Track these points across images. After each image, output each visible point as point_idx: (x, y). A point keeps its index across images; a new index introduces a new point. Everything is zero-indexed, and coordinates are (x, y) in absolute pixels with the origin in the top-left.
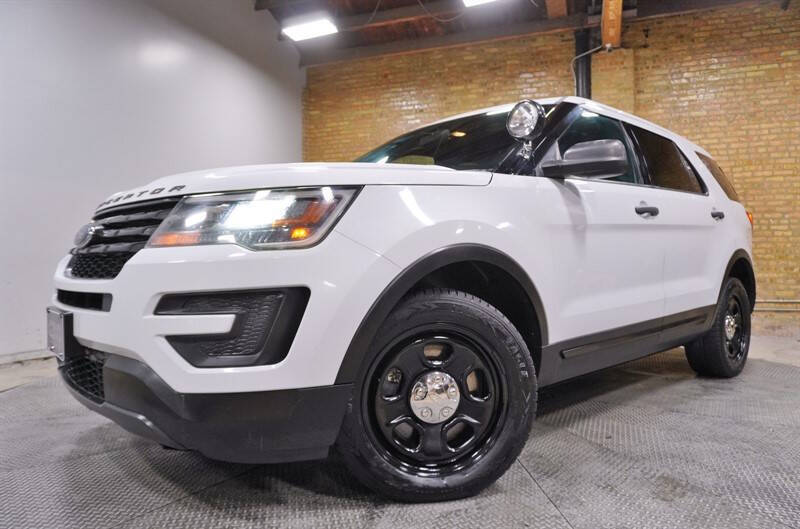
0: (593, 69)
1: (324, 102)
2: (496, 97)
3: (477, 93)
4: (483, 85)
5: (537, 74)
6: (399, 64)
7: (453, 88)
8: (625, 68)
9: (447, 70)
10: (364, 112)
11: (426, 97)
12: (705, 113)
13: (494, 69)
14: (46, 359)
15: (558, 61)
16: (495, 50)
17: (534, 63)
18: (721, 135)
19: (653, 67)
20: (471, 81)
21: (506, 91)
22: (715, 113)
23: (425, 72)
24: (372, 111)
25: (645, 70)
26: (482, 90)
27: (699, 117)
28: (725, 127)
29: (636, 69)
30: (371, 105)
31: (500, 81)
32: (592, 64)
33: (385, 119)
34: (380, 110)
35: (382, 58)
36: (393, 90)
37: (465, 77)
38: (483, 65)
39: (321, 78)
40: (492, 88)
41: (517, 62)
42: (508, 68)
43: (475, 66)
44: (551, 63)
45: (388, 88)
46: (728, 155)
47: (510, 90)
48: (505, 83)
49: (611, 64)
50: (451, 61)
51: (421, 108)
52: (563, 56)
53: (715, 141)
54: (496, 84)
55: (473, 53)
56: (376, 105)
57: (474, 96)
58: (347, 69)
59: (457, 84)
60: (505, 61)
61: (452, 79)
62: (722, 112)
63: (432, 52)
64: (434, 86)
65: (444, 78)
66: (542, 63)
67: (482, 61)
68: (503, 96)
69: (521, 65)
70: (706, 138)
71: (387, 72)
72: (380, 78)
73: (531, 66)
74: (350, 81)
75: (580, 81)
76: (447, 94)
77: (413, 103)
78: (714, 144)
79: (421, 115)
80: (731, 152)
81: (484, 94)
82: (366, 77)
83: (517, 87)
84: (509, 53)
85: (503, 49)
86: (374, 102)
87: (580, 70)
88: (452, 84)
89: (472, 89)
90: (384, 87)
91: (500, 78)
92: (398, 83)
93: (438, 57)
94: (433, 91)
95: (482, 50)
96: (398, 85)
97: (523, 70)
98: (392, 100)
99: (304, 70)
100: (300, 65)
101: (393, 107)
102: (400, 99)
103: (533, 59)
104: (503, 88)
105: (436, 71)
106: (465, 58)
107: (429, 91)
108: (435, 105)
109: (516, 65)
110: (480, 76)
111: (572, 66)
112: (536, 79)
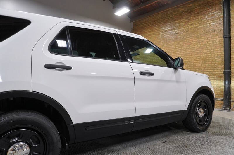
0: (231, 4)
1: (138, 32)
2: (191, 22)
4: (186, 19)
5: (207, 11)
6: (159, 16)
7: (176, 22)
9: (174, 16)
10: (149, 34)
11: (167, 26)
13: (191, 12)
15: (216, 4)
16: (191, 5)
17: (206, 7)
20: (182, 18)
21: (195, 19)
23: (167, 18)
24: (151, 33)
26: (186, 21)
30: (150, 31)
31: (193, 16)
32: (231, 2)
33: (155, 35)
34: (153, 33)
35: (153, 16)
36: (157, 25)
37: (180, 17)
38: (187, 12)
39: (137, 25)
40: (190, 19)
41: (200, 8)
42: (196, 10)
43: (184, 12)
44: (213, 5)
45: (155, 25)
47: (197, 19)
48: (195, 16)
50: (175, 12)
51: (165, 30)
52: (218, 2)
54: (191, 17)
55: (183, 8)
56: (152, 31)
57: (184, 23)
58: (143, 21)
59: (177, 20)
60: (195, 8)
61: (176, 18)
63: (168, 11)
64: (170, 22)
65: (173, 18)
66: (209, 6)
67: (185, 10)
68: (194, 21)
69: (201, 9)
71: (155, 20)
72: (153, 22)
73: (205, 8)
74: (145, 25)
75: (225, 10)
76: (174, 24)
77: (163, 29)
79: (166, 32)
81: (187, 22)
82: (149, 22)
83: (200, 17)
84: (196, 5)
85: (194, 4)
86: (151, 30)
87: (225, 5)
88: (176, 20)
89: (183, 21)
90: (154, 25)
91: (193, 15)
92: (158, 23)
93: (171, 12)
94: (170, 23)
95: (186, 6)
96: (159, 23)
97: (202, 10)
98: (157, 29)
99: (132, 23)
100: (130, 22)
101: (157, 31)
102: (159, 28)
103: (206, 5)
104: (194, 19)
105: (170, 17)
106: (180, 10)
107: (168, 24)
108: (170, 28)
109: (199, 9)
110: (186, 15)
111: (222, 5)
112: (207, 13)
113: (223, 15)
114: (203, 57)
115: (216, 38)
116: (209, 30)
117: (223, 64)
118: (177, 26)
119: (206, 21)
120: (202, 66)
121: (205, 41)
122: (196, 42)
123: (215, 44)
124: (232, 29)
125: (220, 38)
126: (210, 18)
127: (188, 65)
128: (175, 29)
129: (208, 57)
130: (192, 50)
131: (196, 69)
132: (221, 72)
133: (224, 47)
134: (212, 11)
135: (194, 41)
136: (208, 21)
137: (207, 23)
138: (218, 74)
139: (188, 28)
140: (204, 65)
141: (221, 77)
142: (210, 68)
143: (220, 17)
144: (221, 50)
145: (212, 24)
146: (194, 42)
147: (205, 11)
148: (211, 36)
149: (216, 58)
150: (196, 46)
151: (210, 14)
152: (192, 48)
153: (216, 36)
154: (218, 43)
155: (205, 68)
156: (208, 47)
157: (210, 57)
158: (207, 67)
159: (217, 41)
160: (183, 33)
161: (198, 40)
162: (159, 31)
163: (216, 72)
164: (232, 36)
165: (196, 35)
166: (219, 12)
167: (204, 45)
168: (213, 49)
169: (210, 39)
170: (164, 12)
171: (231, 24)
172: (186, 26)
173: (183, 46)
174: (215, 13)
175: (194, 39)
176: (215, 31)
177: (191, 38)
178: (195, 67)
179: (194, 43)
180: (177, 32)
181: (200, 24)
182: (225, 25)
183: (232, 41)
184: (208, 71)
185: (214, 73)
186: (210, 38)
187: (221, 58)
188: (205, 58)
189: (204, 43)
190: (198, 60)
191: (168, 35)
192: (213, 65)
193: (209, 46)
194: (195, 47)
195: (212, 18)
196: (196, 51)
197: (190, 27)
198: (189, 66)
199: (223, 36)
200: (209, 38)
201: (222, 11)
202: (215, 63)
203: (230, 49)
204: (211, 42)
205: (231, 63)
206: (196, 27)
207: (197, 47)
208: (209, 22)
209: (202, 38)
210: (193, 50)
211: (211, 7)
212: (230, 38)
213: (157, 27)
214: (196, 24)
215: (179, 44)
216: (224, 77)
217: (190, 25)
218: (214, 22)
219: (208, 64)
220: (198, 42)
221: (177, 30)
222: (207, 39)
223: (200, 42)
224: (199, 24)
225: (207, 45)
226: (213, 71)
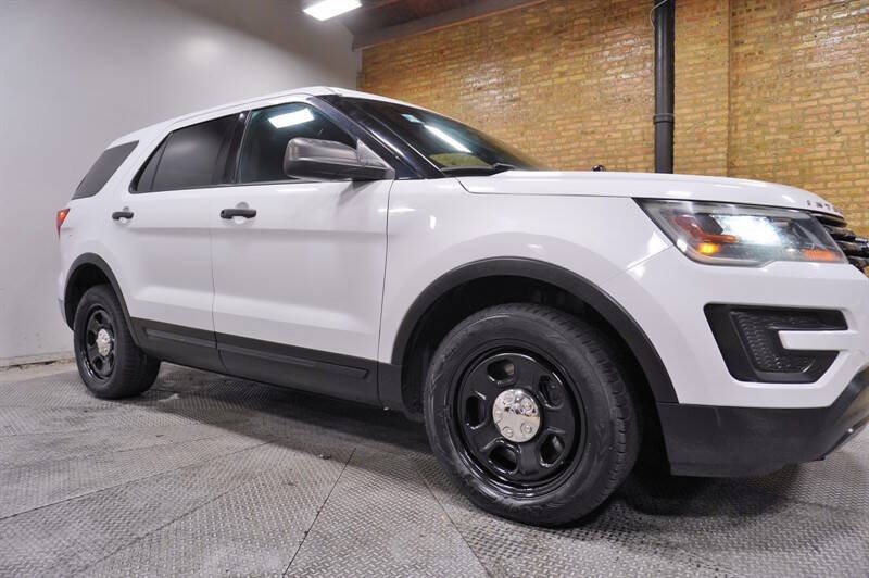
0: (676, 20)
1: (381, 87)
2: (561, 66)
3: (540, 63)
4: (546, 52)
6: (457, 36)
7: (514, 59)
8: (718, 14)
9: (506, 38)
11: (483, 72)
12: (827, 63)
13: (560, 32)
14: (47, 363)
15: (633, 14)
16: (561, 9)
17: (606, 20)
18: (848, 90)
19: (757, 9)
20: (533, 49)
21: (574, 57)
22: (842, 62)
23: (484, 43)
24: (428, 93)
25: (745, 15)
26: (545, 59)
27: (818, 69)
28: (854, 80)
29: (734, 14)
30: (426, 87)
31: (565, 46)
32: (676, 13)
33: (441, 101)
34: (435, 92)
35: (437, 31)
36: (449, 67)
37: (527, 45)
38: (548, 29)
39: (376, 60)
40: (558, 56)
41: (588, 21)
42: (575, 29)
43: (538, 31)
44: (628, 17)
45: (445, 66)
46: (859, 118)
47: (578, 56)
48: (573, 48)
49: (700, 11)
50: (511, 28)
51: (478, 85)
52: (641, 7)
53: (841, 99)
54: (562, 50)
55: (536, 16)
56: (432, 86)
57: (538, 67)
58: (402, 48)
59: (518, 54)
60: (572, 21)
61: (513, 49)
62: (853, 59)
63: (490, 19)
64: (493, 58)
65: (504, 48)
66: (616, 18)
67: (546, 24)
68: (570, 64)
69: (591, 24)
70: (829, 97)
71: (444, 47)
72: (436, 55)
73: (602, 24)
74: (406, 61)
75: (660, 36)
76: (508, 67)
77: (471, 80)
78: (836, 104)
79: (480, 94)
80: (862, 113)
81: (549, 63)
82: (421, 55)
83: (587, 52)
84: (577, 10)
85: (570, 7)
86: (430, 82)
87: (660, 22)
88: (513, 55)
89: (535, 58)
90: (439, 64)
91: (567, 43)
92: (454, 58)
93: (497, 24)
94: (493, 64)
95: (547, 11)
96: (455, 61)
97: (593, 30)
98: (448, 78)
99: (359, 52)
100: (353, 48)
101: (450, 86)
102: (457, 77)
103: (605, 15)
104: (570, 55)
105: (496, 41)
106: (527, 22)
107: (487, 65)
108: (495, 80)
109: (585, 24)
110: (544, 42)
111: (651, 18)
112: (609, 40)
113: (653, 51)
115: (633, 123)
116: (613, 96)
118: (517, 76)
119: (605, 67)
121: (602, 130)
122: (574, 132)
123: (631, 139)
124: (677, 98)
125: (645, 124)
126: (618, 58)
128: (508, 84)
130: (563, 158)
133: (656, 152)
134: (624, 37)
135: (571, 127)
136: (611, 67)
137: (610, 72)
139: (549, 83)
143: (646, 58)
144: (645, 160)
145: (624, 76)
146: (570, 130)
147: (603, 32)
148: (619, 114)
150: (573, 145)
151: (618, 44)
152: (563, 149)
153: (634, 114)
154: (637, 139)
156: (609, 148)
159: (635, 132)
160: (536, 99)
161: (580, 125)
162: (455, 86)
164: (676, 121)
165: (575, 108)
166: (643, 40)
167: (600, 142)
168: (625, 158)
169: (616, 125)
170: (474, 22)
171: (676, 82)
172: (546, 77)
173: (534, 142)
174: (631, 42)
175: (567, 121)
176: (629, 100)
177: (561, 117)
179: (571, 133)
180: (517, 95)
181: (589, 75)
182: (660, 83)
183: (676, 133)
186: (617, 122)
189: (598, 137)
191: (488, 104)
193: (613, 147)
194: (572, 148)
195: (623, 57)
196: (574, 160)
197: (558, 81)
199: (655, 118)
200: (614, 122)
201: (653, 39)
203: (672, 157)
204: (620, 135)
206: (575, 83)
207: (579, 147)
208: (614, 71)
209: (594, 118)
210: (567, 158)
211: (622, 22)
212: (672, 123)
213: (451, 72)
214: (575, 74)
215: (522, 134)
217: (557, 75)
218: (629, 72)
220: (582, 132)
221: (515, 89)
222: (606, 123)
223: (586, 133)
224: (585, 72)
225: (609, 142)
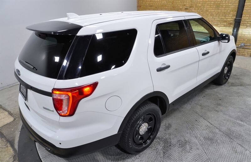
114: (217, 3)
117: (235, 11)
120: (214, 12)
127: (200, 10)
129: (222, 3)
131: (208, 14)
132: (232, 19)
138: (228, 21)
140: (216, 11)
141: (231, 24)
142: (222, 14)
149: (229, 4)
155: (217, 14)
157: (224, 3)
158: (219, 13)
163: (227, 18)
178: (208, 13)
184: (220, 17)
185: (225, 19)
187: (235, 4)
188: (219, 4)
190: (211, 5)
192: (226, 11)
198: (201, 12)
202: (228, 10)
205: (244, 11)
216: (233, 24)
219: (221, 10)
226: (224, 17)
